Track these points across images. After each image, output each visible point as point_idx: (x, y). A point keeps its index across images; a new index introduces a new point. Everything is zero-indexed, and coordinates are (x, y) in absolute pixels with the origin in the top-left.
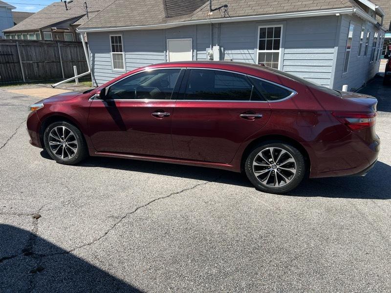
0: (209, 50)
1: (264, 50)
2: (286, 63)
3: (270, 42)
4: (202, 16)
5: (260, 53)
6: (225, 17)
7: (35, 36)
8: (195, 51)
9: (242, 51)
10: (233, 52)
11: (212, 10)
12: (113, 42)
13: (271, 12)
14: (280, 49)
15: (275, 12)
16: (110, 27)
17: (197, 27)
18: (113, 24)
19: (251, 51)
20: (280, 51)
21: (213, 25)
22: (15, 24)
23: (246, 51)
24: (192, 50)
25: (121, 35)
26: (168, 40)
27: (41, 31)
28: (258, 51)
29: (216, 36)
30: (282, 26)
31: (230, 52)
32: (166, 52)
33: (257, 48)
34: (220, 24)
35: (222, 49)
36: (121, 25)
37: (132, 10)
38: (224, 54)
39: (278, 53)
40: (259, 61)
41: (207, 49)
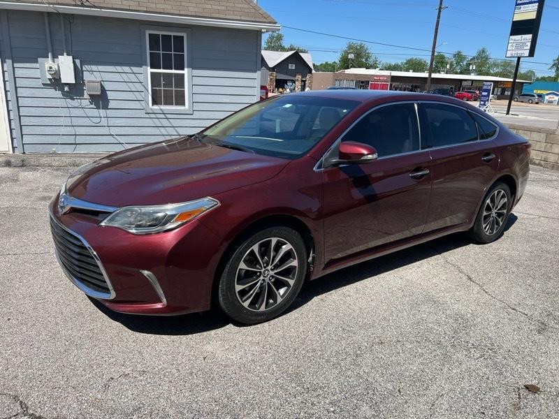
0: (48, 63)
1: (160, 68)
2: (196, 90)
3: (168, 57)
5: (152, 74)
8: (8, 61)
9: (119, 69)
10: (101, 68)
14: (186, 69)
19: (135, 69)
20: (186, 72)
23: (127, 69)
28: (150, 70)
31: (94, 68)
33: (146, 65)
35: (78, 62)
38: (82, 71)
39: (183, 75)
40: (153, 85)
41: (40, 60)
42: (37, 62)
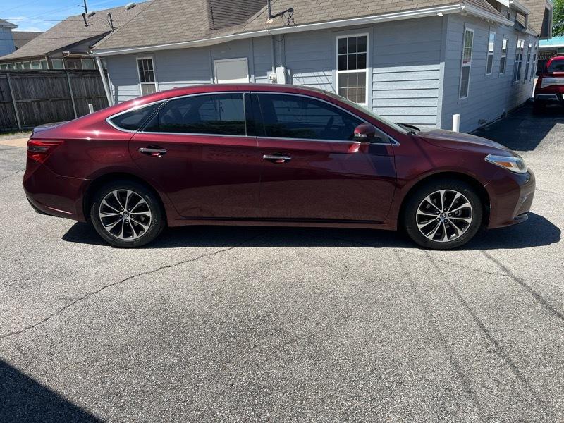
0: (271, 74)
1: (346, 69)
2: (376, 87)
3: (352, 58)
4: (260, 25)
5: (339, 74)
6: (288, 26)
7: (40, 64)
8: (253, 76)
9: (316, 74)
10: (304, 75)
11: (272, 17)
12: (141, 68)
13: (351, 15)
14: (367, 67)
15: (355, 15)
16: (135, 47)
17: (253, 40)
18: (140, 43)
19: (327, 73)
20: (367, 70)
21: (274, 37)
22: (17, 49)
23: (321, 73)
24: (248, 76)
25: (151, 58)
26: (215, 61)
27: (48, 57)
28: (338, 72)
29: (279, 53)
30: (367, 34)
31: (300, 75)
32: (214, 79)
33: (335, 69)
34: (284, 36)
35: (289, 71)
36: (150, 44)
37: (166, 21)
38: (292, 78)
39: (364, 74)
40: (340, 86)
41: (268, 73)
42: (266, 75)
